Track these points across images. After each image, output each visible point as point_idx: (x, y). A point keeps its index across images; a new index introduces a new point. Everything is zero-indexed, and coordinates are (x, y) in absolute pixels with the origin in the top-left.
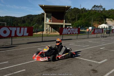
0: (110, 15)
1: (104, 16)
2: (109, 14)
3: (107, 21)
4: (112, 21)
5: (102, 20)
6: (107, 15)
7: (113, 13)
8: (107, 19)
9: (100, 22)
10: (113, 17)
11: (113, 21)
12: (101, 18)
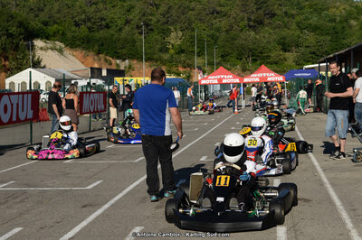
0: (46, 24)
1: (21, 24)
2: (43, 16)
3: (39, 54)
4: (60, 51)
5: (16, 48)
6: (35, 24)
7: (59, 11)
8: (38, 43)
9: (6, 59)
10: (63, 34)
11: (67, 52)
12: (10, 35)
